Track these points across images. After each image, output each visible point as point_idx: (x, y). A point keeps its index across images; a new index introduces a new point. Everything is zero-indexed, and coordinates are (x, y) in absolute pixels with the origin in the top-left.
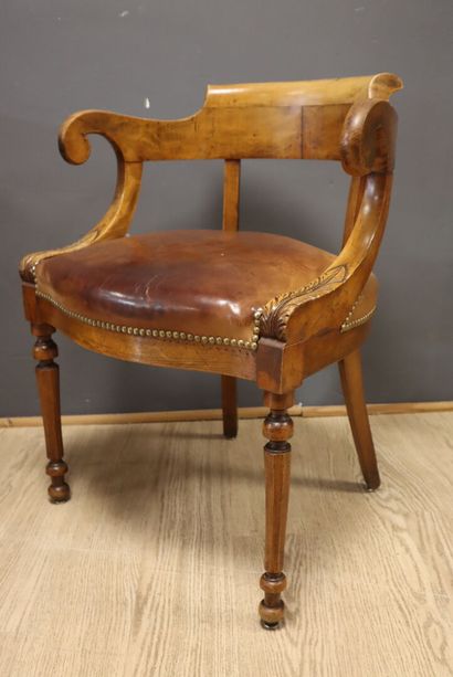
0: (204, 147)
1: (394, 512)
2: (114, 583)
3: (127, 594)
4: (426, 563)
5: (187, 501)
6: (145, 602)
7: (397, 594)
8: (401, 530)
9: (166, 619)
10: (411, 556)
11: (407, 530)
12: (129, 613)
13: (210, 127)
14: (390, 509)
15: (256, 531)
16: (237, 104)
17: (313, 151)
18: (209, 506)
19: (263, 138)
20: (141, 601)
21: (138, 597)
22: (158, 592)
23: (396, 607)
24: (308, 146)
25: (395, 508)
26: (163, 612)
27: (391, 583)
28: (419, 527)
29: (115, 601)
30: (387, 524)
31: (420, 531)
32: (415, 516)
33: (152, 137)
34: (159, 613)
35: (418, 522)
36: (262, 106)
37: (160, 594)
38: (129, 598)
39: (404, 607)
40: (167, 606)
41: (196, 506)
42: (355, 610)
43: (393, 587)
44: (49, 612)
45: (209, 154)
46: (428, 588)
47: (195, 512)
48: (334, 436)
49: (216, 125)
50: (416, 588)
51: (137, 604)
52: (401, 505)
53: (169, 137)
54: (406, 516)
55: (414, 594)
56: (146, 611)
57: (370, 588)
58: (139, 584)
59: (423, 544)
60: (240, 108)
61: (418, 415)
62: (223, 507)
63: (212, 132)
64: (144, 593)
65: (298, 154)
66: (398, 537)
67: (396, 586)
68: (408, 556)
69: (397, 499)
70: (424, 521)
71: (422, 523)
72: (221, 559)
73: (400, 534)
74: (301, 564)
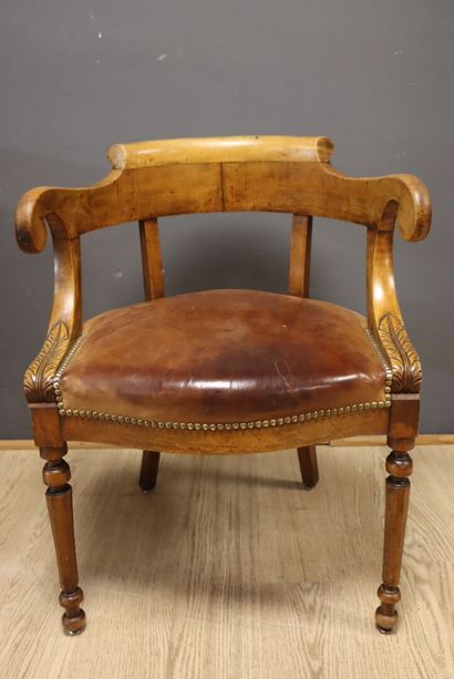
0: (126, 209)
1: (417, 561)
2: (148, 632)
3: (160, 643)
4: (447, 622)
5: (217, 540)
6: (177, 655)
7: (417, 657)
8: (423, 581)
9: (196, 674)
10: (432, 612)
11: (429, 583)
12: (161, 666)
13: (130, 189)
14: (413, 557)
15: (283, 577)
16: (153, 164)
17: (236, 205)
18: (238, 547)
19: (181, 195)
20: (173, 653)
21: (171, 648)
22: (189, 642)
23: (415, 671)
24: (230, 199)
25: (418, 556)
26: (194, 666)
27: (412, 642)
28: (441, 578)
29: (148, 653)
30: (410, 573)
31: (441, 584)
32: (436, 565)
33: (85, 208)
34: (190, 667)
35: (440, 573)
36: (177, 163)
37: (191, 645)
38: (161, 647)
39: (423, 670)
40: (197, 658)
41: (225, 547)
42: (375, 672)
43: (413, 647)
44: (86, 661)
45: (131, 216)
46: (447, 649)
47: (225, 553)
48: (360, 470)
49: (135, 186)
50: (436, 649)
51: (170, 655)
52: (424, 553)
53: (98, 205)
54: (429, 566)
55: (433, 656)
56: (178, 663)
57: (391, 648)
58: (171, 634)
59: (443, 599)
60: (156, 167)
61: (443, 446)
62: (251, 549)
63: (133, 193)
64: (176, 644)
65: (220, 207)
66: (419, 590)
67: (416, 646)
68: (429, 612)
69: (420, 546)
70: (446, 573)
71: (443, 575)
72: (249, 609)
73: (421, 586)
74: (325, 617)
